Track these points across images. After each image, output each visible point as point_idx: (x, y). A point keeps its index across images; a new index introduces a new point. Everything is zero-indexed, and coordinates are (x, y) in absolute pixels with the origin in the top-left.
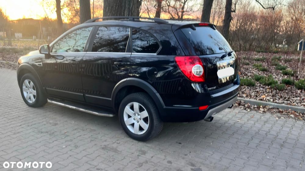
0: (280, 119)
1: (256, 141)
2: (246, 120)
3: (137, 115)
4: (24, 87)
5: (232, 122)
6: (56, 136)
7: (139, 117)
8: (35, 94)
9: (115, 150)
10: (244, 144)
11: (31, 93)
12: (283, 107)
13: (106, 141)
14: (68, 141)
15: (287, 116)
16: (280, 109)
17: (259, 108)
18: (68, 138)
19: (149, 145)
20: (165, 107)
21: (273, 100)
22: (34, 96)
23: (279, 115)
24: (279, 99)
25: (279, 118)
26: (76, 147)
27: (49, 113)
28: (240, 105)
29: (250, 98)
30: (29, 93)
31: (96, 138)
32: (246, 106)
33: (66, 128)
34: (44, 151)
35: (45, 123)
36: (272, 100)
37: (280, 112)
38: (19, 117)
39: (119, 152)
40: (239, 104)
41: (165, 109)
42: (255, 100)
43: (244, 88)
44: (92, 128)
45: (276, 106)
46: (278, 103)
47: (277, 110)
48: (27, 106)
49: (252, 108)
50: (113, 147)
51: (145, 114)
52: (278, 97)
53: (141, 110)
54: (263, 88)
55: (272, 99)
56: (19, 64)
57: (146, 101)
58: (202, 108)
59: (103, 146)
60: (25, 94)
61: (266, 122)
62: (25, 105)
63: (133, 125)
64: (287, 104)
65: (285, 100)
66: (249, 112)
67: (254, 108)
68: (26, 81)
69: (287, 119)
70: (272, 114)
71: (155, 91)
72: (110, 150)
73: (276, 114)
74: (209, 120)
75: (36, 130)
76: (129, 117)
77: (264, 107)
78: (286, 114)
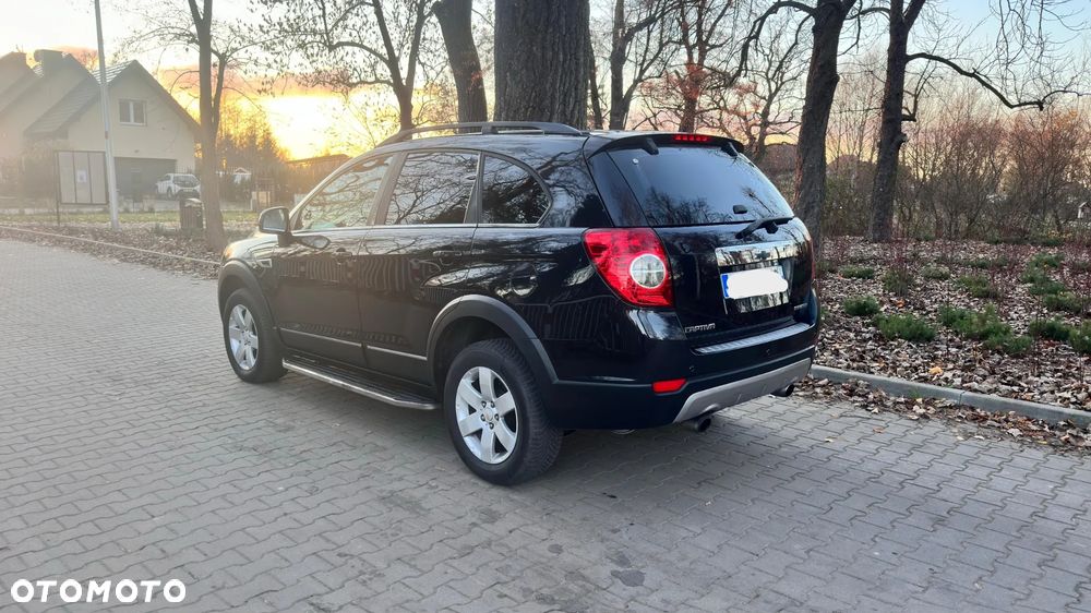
0: (970, 441)
1: (858, 502)
2: (853, 440)
3: (489, 404)
4: (232, 327)
5: (804, 444)
6: (274, 459)
7: (495, 411)
8: (257, 347)
9: (414, 507)
10: (815, 510)
11: (247, 343)
12: (988, 404)
13: (401, 479)
14: (299, 474)
15: (997, 432)
16: (978, 410)
17: (910, 404)
18: (304, 466)
19: (516, 496)
20: (557, 381)
21: (963, 382)
22: (254, 352)
23: (971, 427)
24: (984, 377)
25: (968, 436)
26: (313, 491)
27: (286, 399)
28: (851, 396)
29: (891, 374)
30: (243, 342)
31: (377, 471)
32: (871, 396)
33: (310, 441)
34: (223, 497)
35: (261, 424)
36: (958, 381)
37: (976, 419)
38: (204, 405)
39: (422, 512)
40: (851, 393)
41: (558, 385)
42: (904, 381)
43: (899, 346)
44: (379, 443)
45: (968, 398)
46: (976, 391)
47: (970, 412)
48: (239, 380)
49: (889, 404)
50: (411, 497)
51: (508, 402)
52: (982, 372)
53: (499, 389)
54: (959, 347)
55: (960, 379)
56: (225, 260)
57: (509, 363)
58: (665, 388)
59: (384, 494)
60: (235, 344)
61: (916, 448)
62: (232, 377)
63: (478, 434)
64: (1009, 394)
65: (1003, 384)
66: (875, 416)
67: (896, 403)
68: (238, 310)
69: (995, 440)
70: (947, 424)
71: (530, 333)
72: (399, 506)
73: (962, 425)
74: (696, 426)
75: (230, 441)
76: (472, 410)
77: (927, 403)
78: (997, 425)
